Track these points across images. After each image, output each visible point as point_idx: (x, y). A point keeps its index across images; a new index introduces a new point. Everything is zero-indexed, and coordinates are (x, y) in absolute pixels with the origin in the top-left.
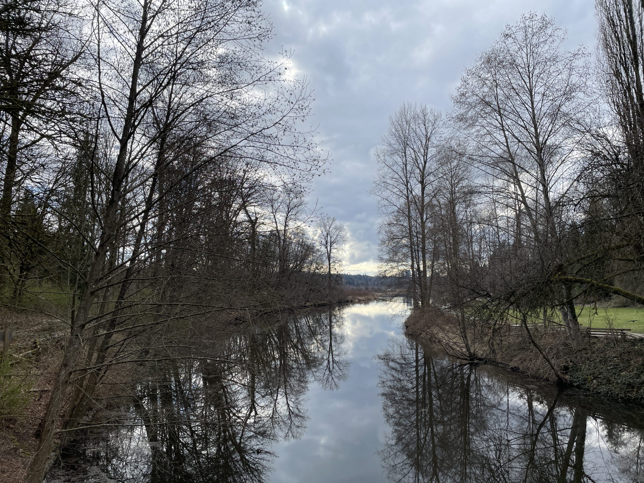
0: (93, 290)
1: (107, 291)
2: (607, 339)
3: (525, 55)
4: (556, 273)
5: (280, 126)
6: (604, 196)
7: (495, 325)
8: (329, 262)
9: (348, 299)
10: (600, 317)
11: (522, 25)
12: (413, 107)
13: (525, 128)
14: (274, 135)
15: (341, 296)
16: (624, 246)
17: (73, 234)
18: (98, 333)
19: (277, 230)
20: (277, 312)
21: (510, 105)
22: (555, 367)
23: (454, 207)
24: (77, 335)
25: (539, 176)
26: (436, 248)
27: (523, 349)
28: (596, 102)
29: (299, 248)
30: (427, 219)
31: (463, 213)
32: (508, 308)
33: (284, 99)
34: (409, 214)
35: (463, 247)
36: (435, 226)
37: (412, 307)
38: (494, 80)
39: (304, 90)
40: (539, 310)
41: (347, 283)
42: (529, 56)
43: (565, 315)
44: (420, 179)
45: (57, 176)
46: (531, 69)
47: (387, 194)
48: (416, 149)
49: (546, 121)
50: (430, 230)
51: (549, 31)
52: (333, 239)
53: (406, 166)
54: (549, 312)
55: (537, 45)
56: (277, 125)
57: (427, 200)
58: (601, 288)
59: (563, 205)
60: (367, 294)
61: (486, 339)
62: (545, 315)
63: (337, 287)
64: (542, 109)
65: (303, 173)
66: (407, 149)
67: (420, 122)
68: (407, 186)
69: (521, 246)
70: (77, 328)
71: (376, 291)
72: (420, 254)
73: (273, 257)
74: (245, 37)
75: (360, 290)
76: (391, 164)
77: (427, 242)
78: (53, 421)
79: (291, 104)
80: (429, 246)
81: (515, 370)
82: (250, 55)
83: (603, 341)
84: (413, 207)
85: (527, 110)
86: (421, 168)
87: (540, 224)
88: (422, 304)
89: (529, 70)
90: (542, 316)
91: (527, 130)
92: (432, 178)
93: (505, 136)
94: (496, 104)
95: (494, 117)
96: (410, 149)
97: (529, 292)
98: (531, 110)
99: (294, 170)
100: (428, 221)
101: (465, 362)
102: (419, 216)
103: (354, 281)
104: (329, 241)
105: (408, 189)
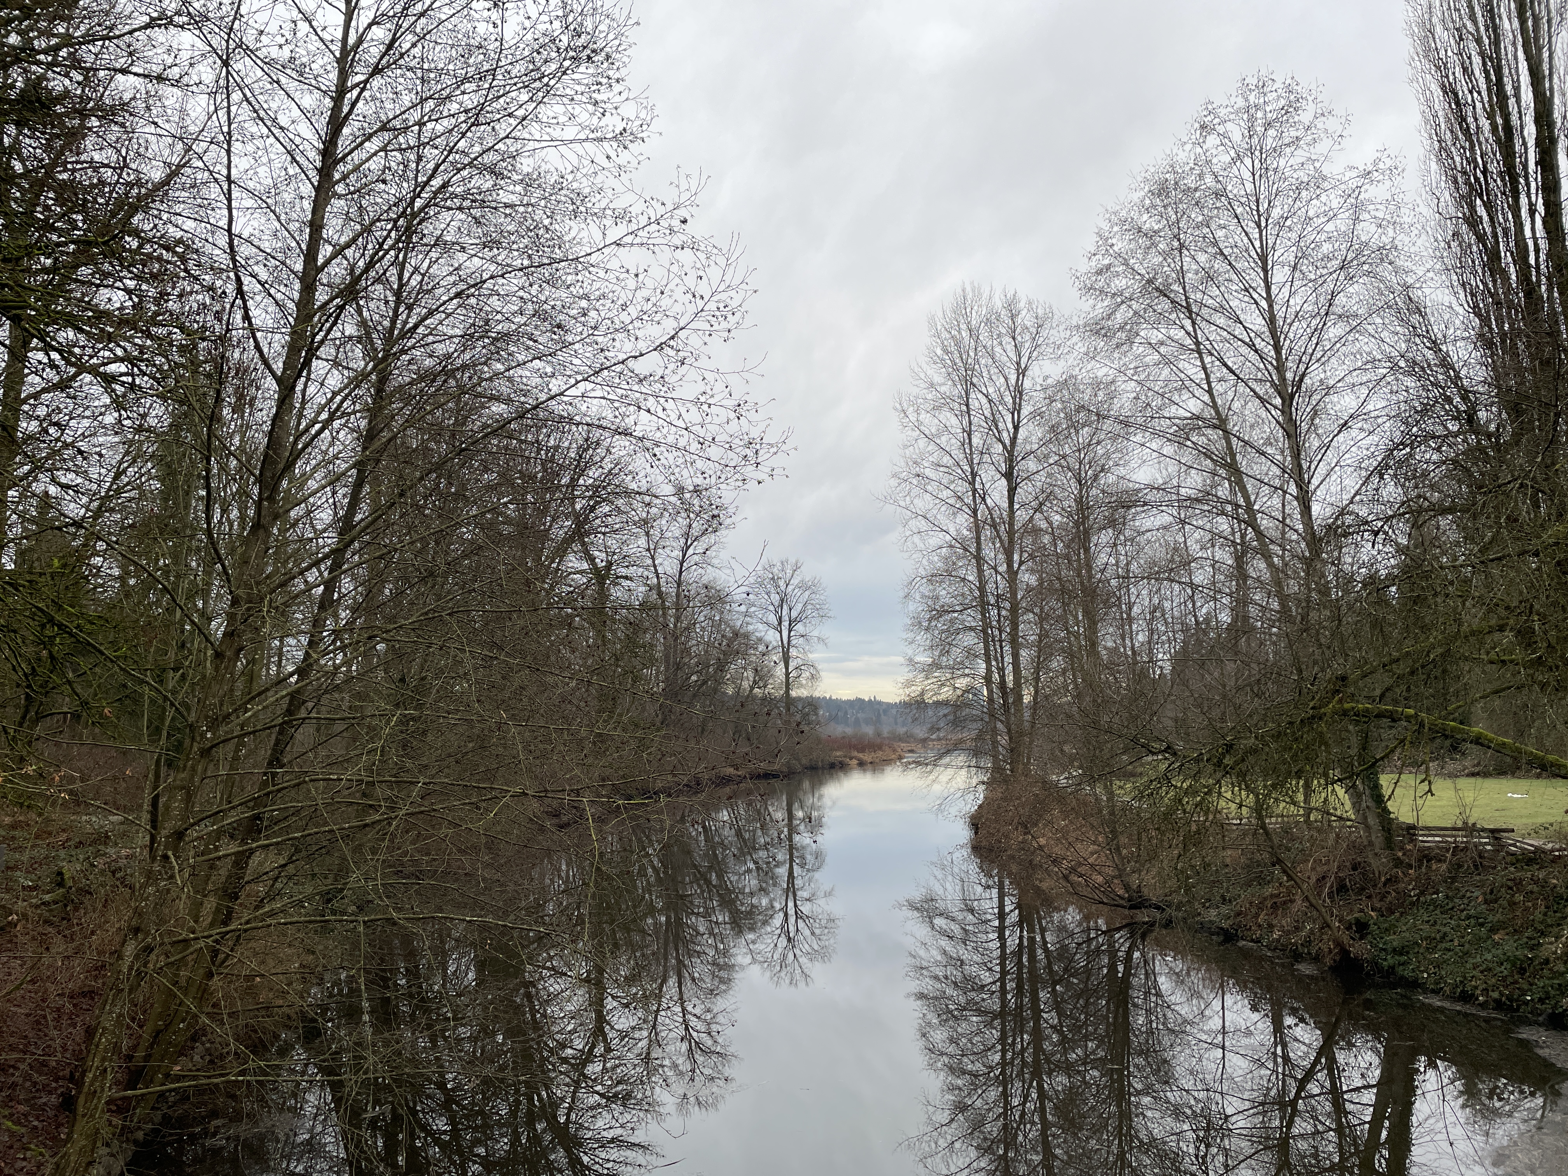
0: (207, 744)
2: (1456, 854)
3: (1247, 175)
4: (1331, 697)
5: (672, 352)
6: (1444, 511)
8: (787, 668)
9: (832, 760)
10: (1439, 800)
11: (1241, 103)
12: (985, 295)
13: (1252, 346)
15: (814, 754)
23: (1087, 535)
24: (166, 857)
25: (1288, 460)
26: (1044, 635)
27: (1256, 879)
29: (714, 636)
30: (1021, 563)
31: (1108, 549)
32: (1219, 782)
33: (683, 289)
34: (978, 550)
35: (1108, 637)
36: (1041, 581)
37: (988, 778)
38: (1175, 236)
39: (732, 268)
40: (1293, 785)
41: (830, 718)
42: (1257, 177)
43: (1355, 796)
44: (1003, 468)
45: (121, 464)
46: (1263, 207)
47: (923, 503)
48: (994, 396)
49: (1300, 330)
50: (1029, 589)
51: (1305, 117)
52: (794, 614)
53: (969, 435)
55: (1277, 151)
56: (663, 348)
57: (1022, 516)
58: (1441, 730)
59: (1346, 535)
60: (880, 747)
62: (1307, 796)
63: (807, 729)
64: (1292, 302)
66: (972, 395)
67: (1004, 331)
68: (972, 483)
69: (1249, 629)
70: (167, 837)
71: (901, 740)
72: (1007, 648)
73: (649, 656)
75: (863, 736)
76: (933, 431)
77: (1022, 619)
78: (105, 1070)
79: (698, 300)
80: (1028, 629)
84: (987, 532)
85: (1257, 304)
86: (1007, 442)
87: (1293, 578)
88: (1013, 771)
89: (1258, 210)
90: (1299, 797)
91: (1256, 351)
92: (1031, 465)
93: (1204, 368)
94: (1180, 290)
95: (1177, 321)
96: (980, 396)
98: (1264, 304)
100: (1023, 568)
102: (1001, 557)
103: (846, 713)
104: (786, 618)
105: (974, 491)
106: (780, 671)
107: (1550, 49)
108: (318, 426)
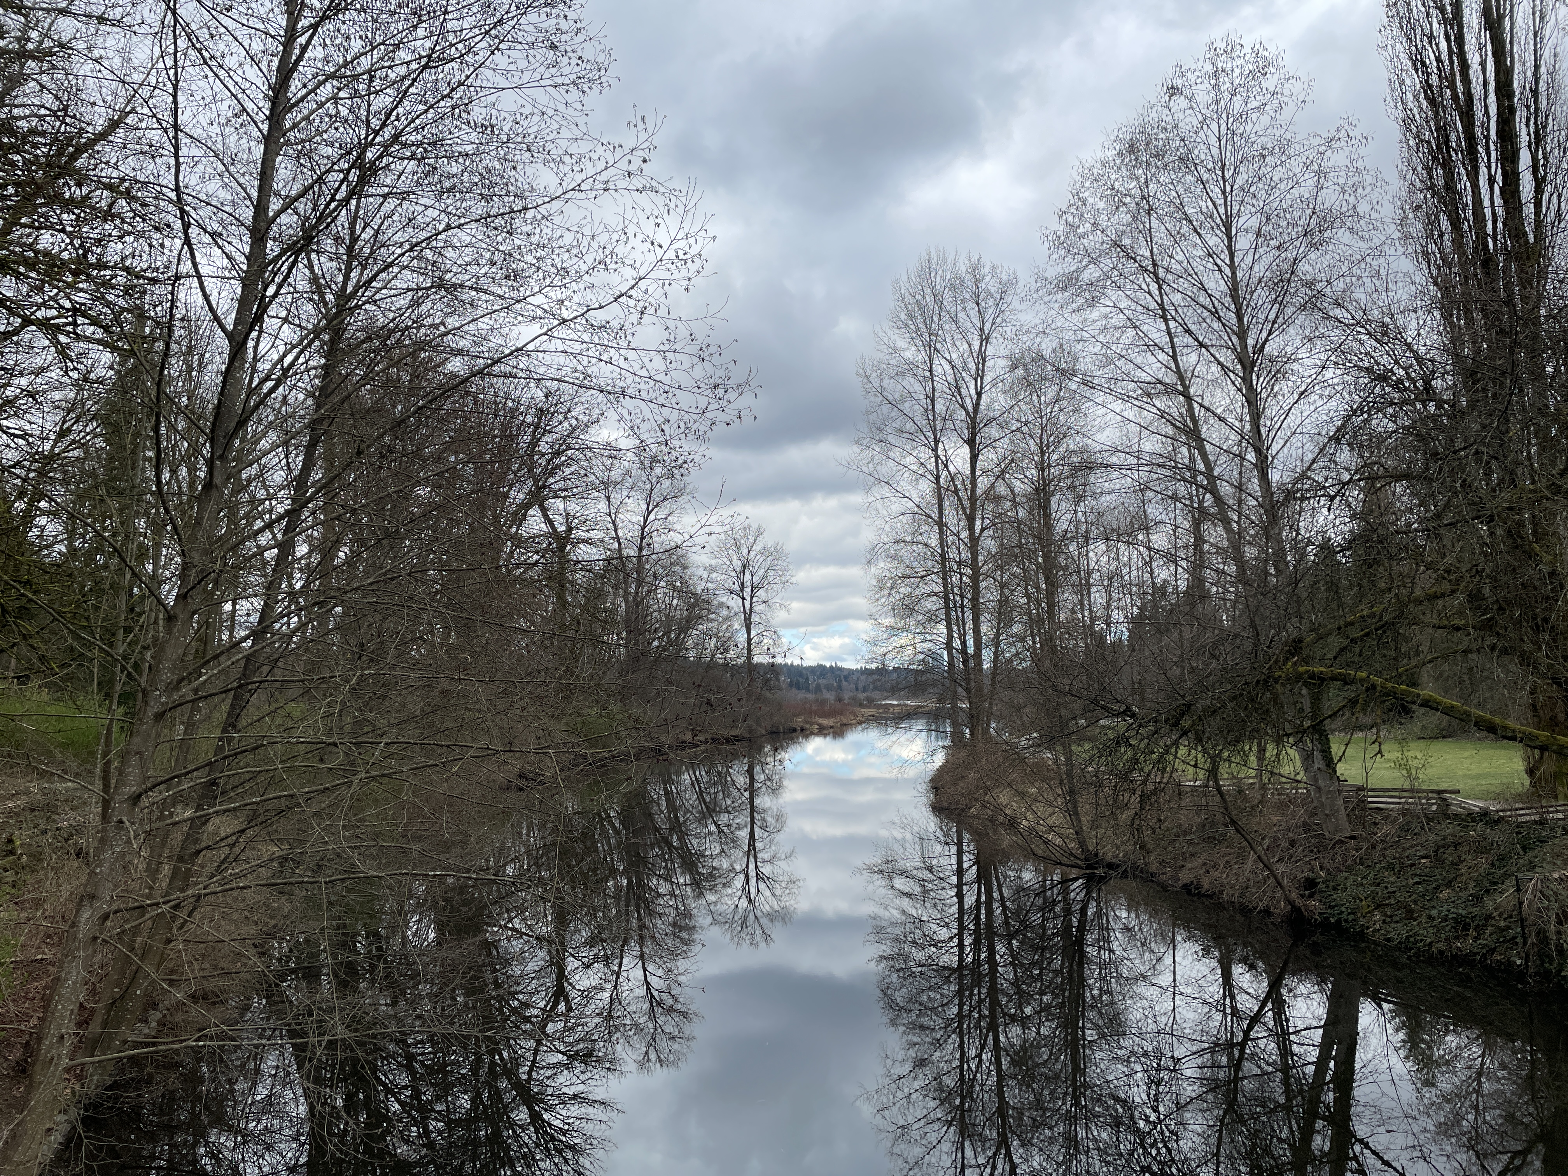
0: (161, 709)
1: (195, 709)
2: (1404, 815)
3: (1213, 140)
4: (1287, 659)
5: (632, 303)
6: (1398, 478)
7: (1144, 782)
8: (749, 634)
9: (793, 726)
10: (1389, 761)
11: (1209, 68)
12: (950, 260)
13: (1215, 313)
14: (615, 324)
15: (775, 719)
16: (1443, 595)
17: (106, 567)
18: (171, 814)
19: (621, 557)
20: (625, 758)
21: (1180, 257)
22: (1285, 882)
23: (1048, 501)
24: (120, 822)
25: (1248, 427)
26: (1003, 602)
27: (1210, 840)
28: (1378, 251)
29: (675, 602)
30: (983, 529)
31: (1068, 516)
32: (1176, 743)
33: (640, 237)
34: (941, 517)
35: (1067, 597)
36: (1002, 547)
37: (947, 743)
38: (1143, 198)
39: (690, 214)
40: (1247, 748)
41: (791, 685)
42: (1223, 142)
43: (1307, 759)
44: (966, 434)
45: (65, 422)
46: (1228, 175)
47: (887, 469)
48: (957, 362)
49: (1261, 296)
50: (992, 557)
51: (1270, 83)
52: (756, 579)
53: (933, 401)
54: (1271, 750)
55: (1242, 117)
56: (623, 299)
57: (983, 484)
58: (1393, 694)
59: (1303, 499)
60: (840, 713)
61: (1125, 816)
62: (1261, 758)
63: (768, 695)
64: (1255, 269)
65: (686, 417)
66: (936, 361)
67: (968, 296)
68: (935, 450)
69: (1205, 596)
70: (120, 803)
71: (861, 705)
72: (968, 614)
73: (609, 621)
74: (543, 83)
75: (824, 702)
76: (897, 396)
77: (983, 584)
78: (62, 1037)
79: (657, 248)
80: (990, 595)
81: (1191, 890)
82: (555, 126)
83: (1395, 820)
84: (949, 500)
85: (1220, 271)
86: (970, 409)
87: (1250, 543)
88: (972, 734)
89: (1223, 177)
90: (1253, 759)
91: (1219, 318)
92: (994, 432)
93: (1169, 333)
94: (1148, 254)
95: (1144, 286)
96: (943, 362)
97: (1224, 706)
98: (1227, 271)
99: (666, 412)
100: (985, 534)
101: (1074, 873)
102: (964, 524)
103: (807, 679)
104: (748, 584)
105: (937, 457)
106: (742, 637)
107: (1511, 18)
108: (270, 384)
